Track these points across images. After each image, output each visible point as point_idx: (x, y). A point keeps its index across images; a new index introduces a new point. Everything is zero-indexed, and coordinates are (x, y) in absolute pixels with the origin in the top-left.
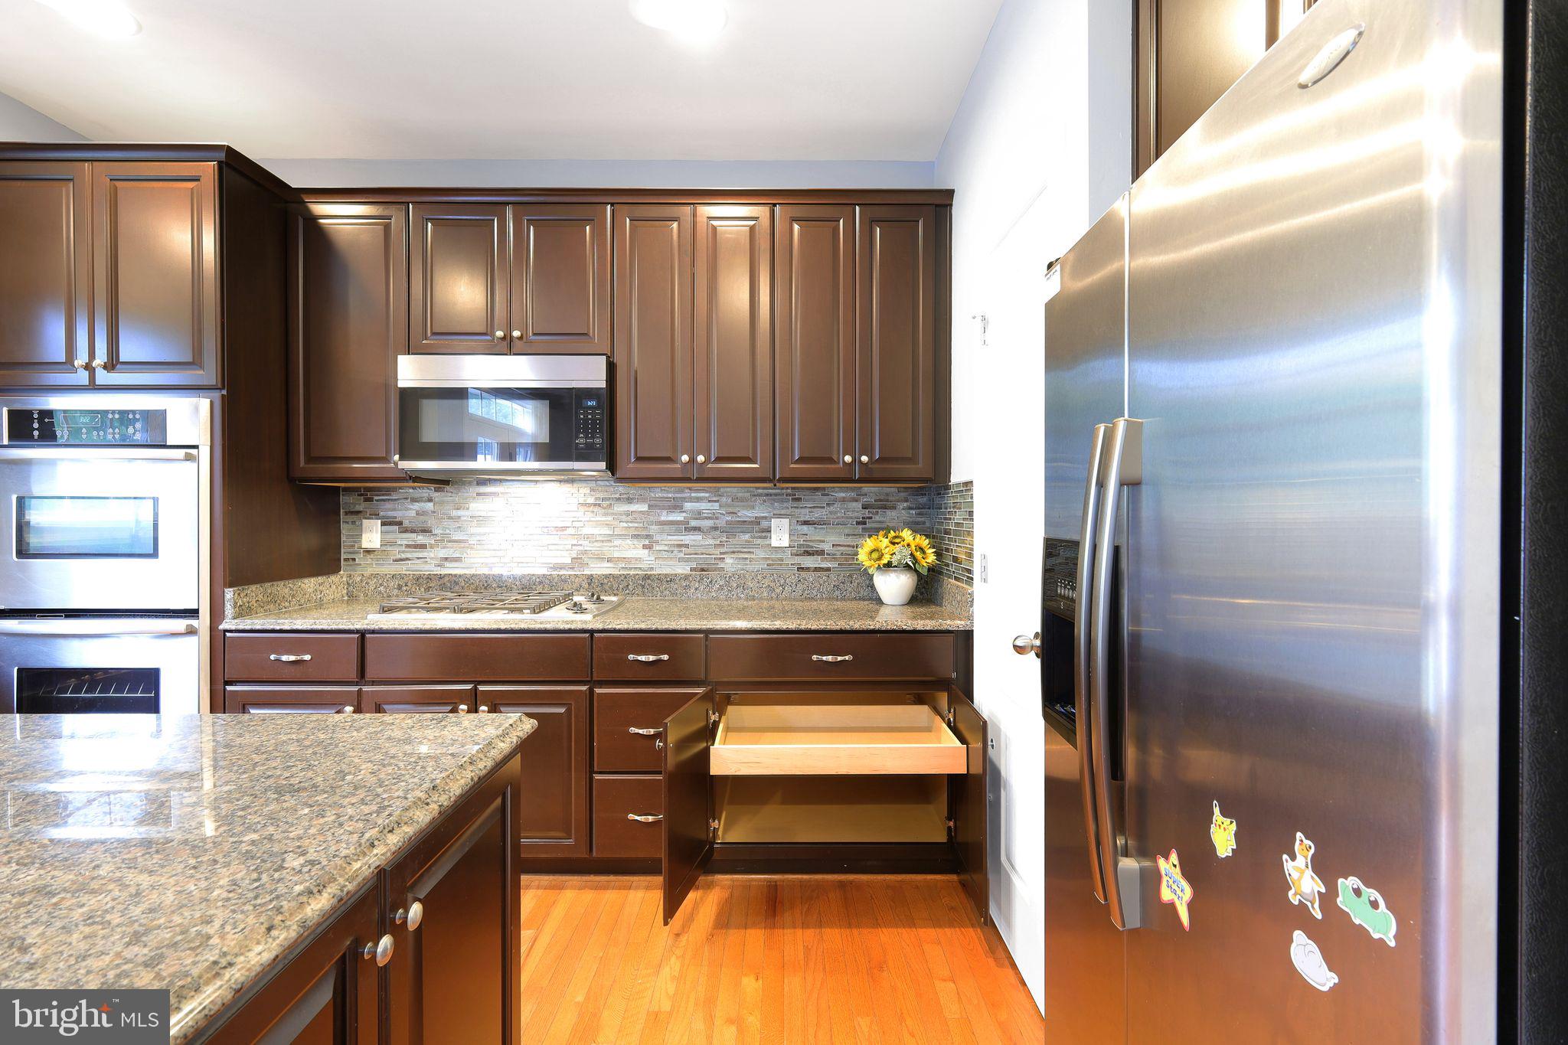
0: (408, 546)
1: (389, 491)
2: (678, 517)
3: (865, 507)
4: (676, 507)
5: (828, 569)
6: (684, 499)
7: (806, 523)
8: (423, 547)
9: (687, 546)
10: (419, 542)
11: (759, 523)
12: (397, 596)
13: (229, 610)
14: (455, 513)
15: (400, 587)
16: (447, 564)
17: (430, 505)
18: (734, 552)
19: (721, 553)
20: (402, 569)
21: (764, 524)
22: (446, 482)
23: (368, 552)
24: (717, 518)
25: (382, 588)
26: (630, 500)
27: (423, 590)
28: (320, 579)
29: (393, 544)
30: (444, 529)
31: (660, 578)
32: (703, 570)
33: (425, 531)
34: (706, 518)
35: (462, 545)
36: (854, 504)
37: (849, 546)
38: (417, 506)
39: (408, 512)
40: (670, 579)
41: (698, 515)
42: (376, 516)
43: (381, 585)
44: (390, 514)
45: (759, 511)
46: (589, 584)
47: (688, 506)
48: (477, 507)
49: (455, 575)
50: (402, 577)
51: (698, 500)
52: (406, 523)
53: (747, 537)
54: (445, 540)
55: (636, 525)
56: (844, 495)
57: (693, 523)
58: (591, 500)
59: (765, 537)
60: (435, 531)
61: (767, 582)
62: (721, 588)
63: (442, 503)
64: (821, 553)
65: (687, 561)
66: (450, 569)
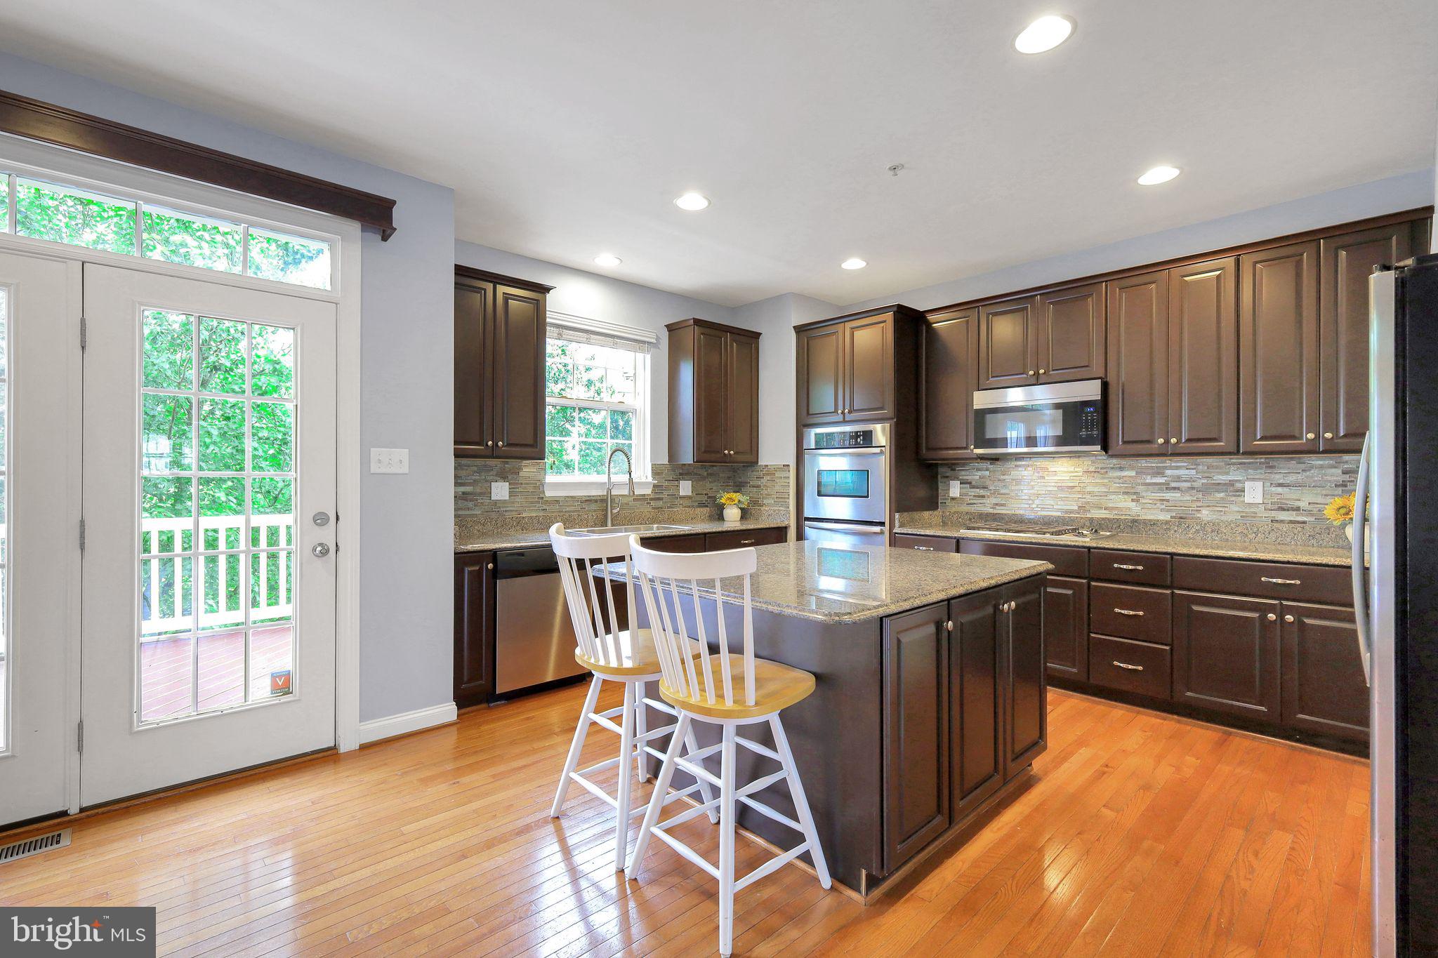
0: (974, 496)
1: (964, 465)
2: (1162, 480)
3: (1344, 473)
4: (1159, 472)
5: (1304, 522)
6: (1166, 468)
7: (1280, 485)
8: (983, 497)
9: (1168, 501)
10: (981, 494)
11: (1233, 485)
13: (897, 524)
14: (1002, 477)
16: (997, 507)
17: (988, 473)
18: (1209, 506)
19: (1198, 507)
20: (972, 509)
21: (1238, 485)
22: (997, 459)
23: (953, 499)
24: (1194, 481)
26: (1121, 469)
28: (931, 512)
29: (966, 495)
30: (996, 486)
31: (1145, 522)
32: (1181, 518)
33: (985, 488)
34: (1185, 481)
35: (1007, 496)
36: (1333, 470)
38: (979, 473)
39: (975, 476)
40: (1154, 523)
41: (1178, 479)
42: (958, 479)
43: (960, 518)
44: (965, 477)
45: (1234, 475)
46: (1090, 523)
47: (1168, 472)
48: (1016, 473)
49: (1003, 513)
50: (973, 512)
51: (1177, 468)
52: (974, 483)
53: (1222, 495)
54: (996, 493)
55: (1126, 485)
56: (1321, 463)
57: (1173, 485)
58: (1092, 469)
59: (1239, 496)
60: (991, 488)
61: (1240, 530)
62: (1198, 532)
63: (994, 471)
64: (1298, 509)
65: (1168, 511)
66: (999, 510)
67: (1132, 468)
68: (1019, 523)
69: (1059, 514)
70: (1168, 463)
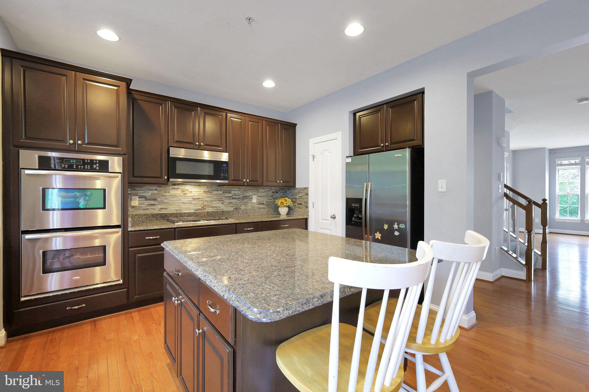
0: (148, 205)
1: (141, 187)
2: (230, 195)
3: (272, 193)
4: (230, 192)
5: (265, 208)
6: (232, 190)
7: (260, 196)
8: (154, 205)
9: (232, 203)
10: (152, 203)
11: (249, 197)
12: (146, 221)
13: (130, 225)
14: (165, 194)
15: (147, 218)
16: (162, 210)
17: (156, 192)
18: (244, 204)
19: (241, 205)
20: (148, 212)
21: (251, 197)
23: (133, 207)
24: (240, 195)
25: (140, 219)
26: (217, 191)
27: (155, 218)
29: (143, 204)
30: (161, 199)
31: (226, 212)
32: (236, 209)
33: (155, 200)
34: (237, 195)
35: (167, 204)
36: (270, 192)
37: (269, 202)
38: (151, 192)
39: (148, 194)
40: (229, 212)
41: (235, 195)
42: (137, 195)
43: (140, 218)
44: (141, 194)
45: (250, 193)
46: (207, 214)
47: (232, 192)
48: (173, 192)
49: (166, 213)
50: (147, 215)
51: (235, 190)
52: (148, 197)
53: (247, 200)
54: (162, 203)
55: (219, 197)
57: (234, 197)
58: (207, 190)
59: (251, 200)
60: (158, 200)
61: (252, 212)
62: (241, 214)
63: (160, 191)
64: (263, 204)
65: (232, 207)
66: (163, 212)
67: (221, 190)
68: (179, 216)
69: (193, 211)
70: (232, 189)
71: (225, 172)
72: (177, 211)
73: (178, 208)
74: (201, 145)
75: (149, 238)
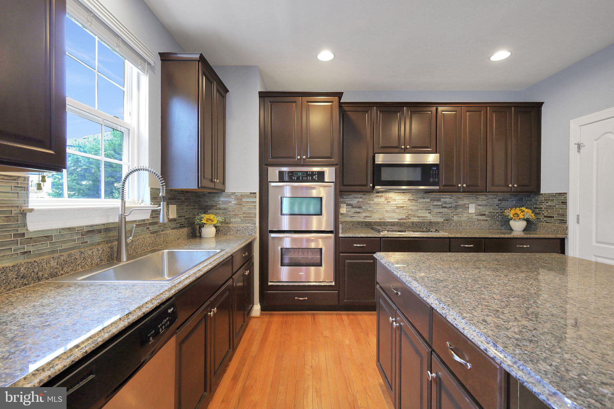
0: (354, 212)
1: (348, 195)
2: (440, 203)
3: (499, 200)
4: (439, 200)
5: (487, 220)
6: (441, 198)
7: (480, 205)
8: (359, 213)
9: (442, 213)
10: (357, 211)
11: (465, 205)
12: (352, 228)
13: (340, 231)
14: (369, 202)
15: (353, 225)
16: (366, 218)
17: (361, 200)
18: (457, 215)
19: (453, 215)
20: (354, 219)
21: (467, 206)
23: (342, 214)
24: (452, 204)
25: (348, 226)
26: (424, 198)
27: (360, 226)
29: (350, 211)
30: (366, 207)
31: (435, 223)
32: (447, 220)
33: (360, 207)
34: (448, 204)
35: (371, 212)
36: (495, 199)
37: (493, 213)
38: (357, 200)
39: (354, 202)
40: (438, 223)
41: (445, 203)
42: (345, 203)
44: (349, 202)
45: (466, 201)
46: (412, 224)
47: (442, 200)
48: (377, 200)
49: (370, 222)
50: (353, 222)
51: (446, 198)
52: (354, 205)
53: (461, 209)
54: (366, 211)
55: (426, 206)
56: (492, 196)
57: (444, 205)
58: (412, 198)
59: (467, 210)
60: (363, 208)
61: (468, 224)
62: (454, 226)
63: (365, 199)
64: (485, 215)
65: (442, 217)
66: (368, 220)
67: (428, 198)
68: (383, 224)
69: (397, 220)
70: (442, 196)
71: (435, 176)
72: (380, 220)
73: (382, 217)
74: (407, 148)
75: (357, 245)
